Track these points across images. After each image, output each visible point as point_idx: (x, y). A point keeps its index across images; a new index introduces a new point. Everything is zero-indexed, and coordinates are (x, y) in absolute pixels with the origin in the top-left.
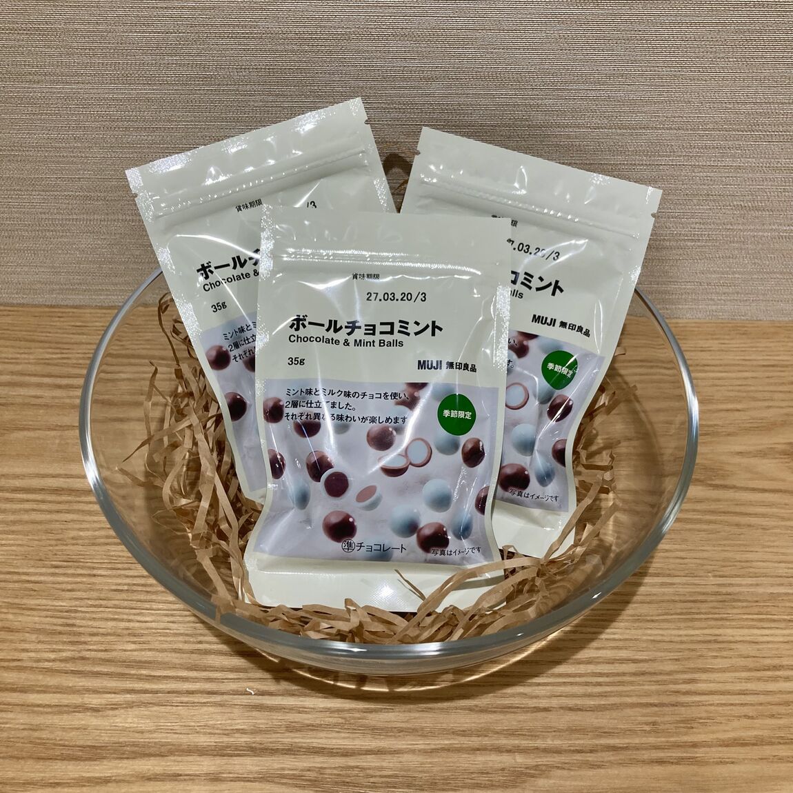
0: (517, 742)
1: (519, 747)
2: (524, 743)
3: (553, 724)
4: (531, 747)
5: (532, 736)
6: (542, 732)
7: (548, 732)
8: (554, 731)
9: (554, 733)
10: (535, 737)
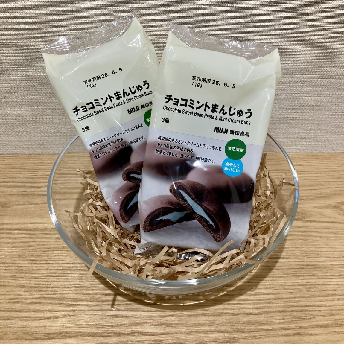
0: (225, 328)
1: (226, 330)
2: (229, 328)
3: (241, 321)
4: (232, 330)
5: (232, 325)
6: (236, 324)
7: (238, 324)
8: (241, 323)
9: (241, 324)
10: (233, 326)
